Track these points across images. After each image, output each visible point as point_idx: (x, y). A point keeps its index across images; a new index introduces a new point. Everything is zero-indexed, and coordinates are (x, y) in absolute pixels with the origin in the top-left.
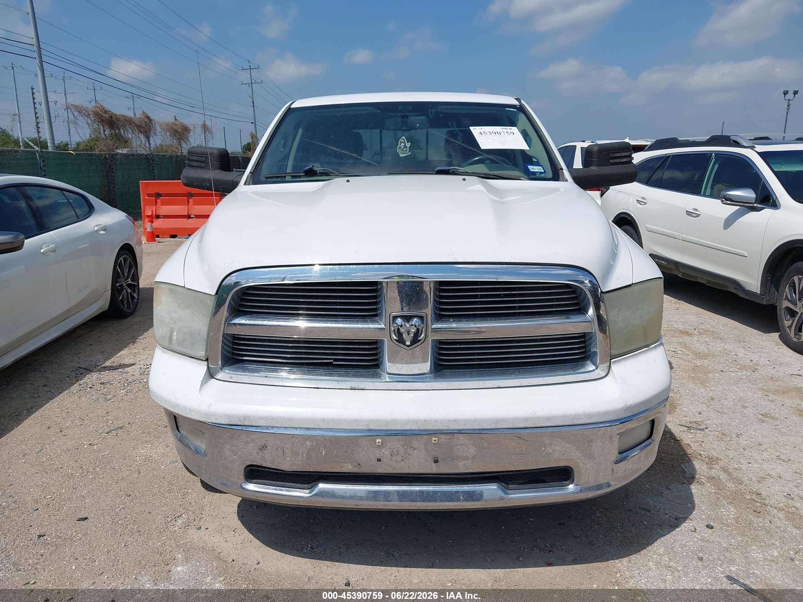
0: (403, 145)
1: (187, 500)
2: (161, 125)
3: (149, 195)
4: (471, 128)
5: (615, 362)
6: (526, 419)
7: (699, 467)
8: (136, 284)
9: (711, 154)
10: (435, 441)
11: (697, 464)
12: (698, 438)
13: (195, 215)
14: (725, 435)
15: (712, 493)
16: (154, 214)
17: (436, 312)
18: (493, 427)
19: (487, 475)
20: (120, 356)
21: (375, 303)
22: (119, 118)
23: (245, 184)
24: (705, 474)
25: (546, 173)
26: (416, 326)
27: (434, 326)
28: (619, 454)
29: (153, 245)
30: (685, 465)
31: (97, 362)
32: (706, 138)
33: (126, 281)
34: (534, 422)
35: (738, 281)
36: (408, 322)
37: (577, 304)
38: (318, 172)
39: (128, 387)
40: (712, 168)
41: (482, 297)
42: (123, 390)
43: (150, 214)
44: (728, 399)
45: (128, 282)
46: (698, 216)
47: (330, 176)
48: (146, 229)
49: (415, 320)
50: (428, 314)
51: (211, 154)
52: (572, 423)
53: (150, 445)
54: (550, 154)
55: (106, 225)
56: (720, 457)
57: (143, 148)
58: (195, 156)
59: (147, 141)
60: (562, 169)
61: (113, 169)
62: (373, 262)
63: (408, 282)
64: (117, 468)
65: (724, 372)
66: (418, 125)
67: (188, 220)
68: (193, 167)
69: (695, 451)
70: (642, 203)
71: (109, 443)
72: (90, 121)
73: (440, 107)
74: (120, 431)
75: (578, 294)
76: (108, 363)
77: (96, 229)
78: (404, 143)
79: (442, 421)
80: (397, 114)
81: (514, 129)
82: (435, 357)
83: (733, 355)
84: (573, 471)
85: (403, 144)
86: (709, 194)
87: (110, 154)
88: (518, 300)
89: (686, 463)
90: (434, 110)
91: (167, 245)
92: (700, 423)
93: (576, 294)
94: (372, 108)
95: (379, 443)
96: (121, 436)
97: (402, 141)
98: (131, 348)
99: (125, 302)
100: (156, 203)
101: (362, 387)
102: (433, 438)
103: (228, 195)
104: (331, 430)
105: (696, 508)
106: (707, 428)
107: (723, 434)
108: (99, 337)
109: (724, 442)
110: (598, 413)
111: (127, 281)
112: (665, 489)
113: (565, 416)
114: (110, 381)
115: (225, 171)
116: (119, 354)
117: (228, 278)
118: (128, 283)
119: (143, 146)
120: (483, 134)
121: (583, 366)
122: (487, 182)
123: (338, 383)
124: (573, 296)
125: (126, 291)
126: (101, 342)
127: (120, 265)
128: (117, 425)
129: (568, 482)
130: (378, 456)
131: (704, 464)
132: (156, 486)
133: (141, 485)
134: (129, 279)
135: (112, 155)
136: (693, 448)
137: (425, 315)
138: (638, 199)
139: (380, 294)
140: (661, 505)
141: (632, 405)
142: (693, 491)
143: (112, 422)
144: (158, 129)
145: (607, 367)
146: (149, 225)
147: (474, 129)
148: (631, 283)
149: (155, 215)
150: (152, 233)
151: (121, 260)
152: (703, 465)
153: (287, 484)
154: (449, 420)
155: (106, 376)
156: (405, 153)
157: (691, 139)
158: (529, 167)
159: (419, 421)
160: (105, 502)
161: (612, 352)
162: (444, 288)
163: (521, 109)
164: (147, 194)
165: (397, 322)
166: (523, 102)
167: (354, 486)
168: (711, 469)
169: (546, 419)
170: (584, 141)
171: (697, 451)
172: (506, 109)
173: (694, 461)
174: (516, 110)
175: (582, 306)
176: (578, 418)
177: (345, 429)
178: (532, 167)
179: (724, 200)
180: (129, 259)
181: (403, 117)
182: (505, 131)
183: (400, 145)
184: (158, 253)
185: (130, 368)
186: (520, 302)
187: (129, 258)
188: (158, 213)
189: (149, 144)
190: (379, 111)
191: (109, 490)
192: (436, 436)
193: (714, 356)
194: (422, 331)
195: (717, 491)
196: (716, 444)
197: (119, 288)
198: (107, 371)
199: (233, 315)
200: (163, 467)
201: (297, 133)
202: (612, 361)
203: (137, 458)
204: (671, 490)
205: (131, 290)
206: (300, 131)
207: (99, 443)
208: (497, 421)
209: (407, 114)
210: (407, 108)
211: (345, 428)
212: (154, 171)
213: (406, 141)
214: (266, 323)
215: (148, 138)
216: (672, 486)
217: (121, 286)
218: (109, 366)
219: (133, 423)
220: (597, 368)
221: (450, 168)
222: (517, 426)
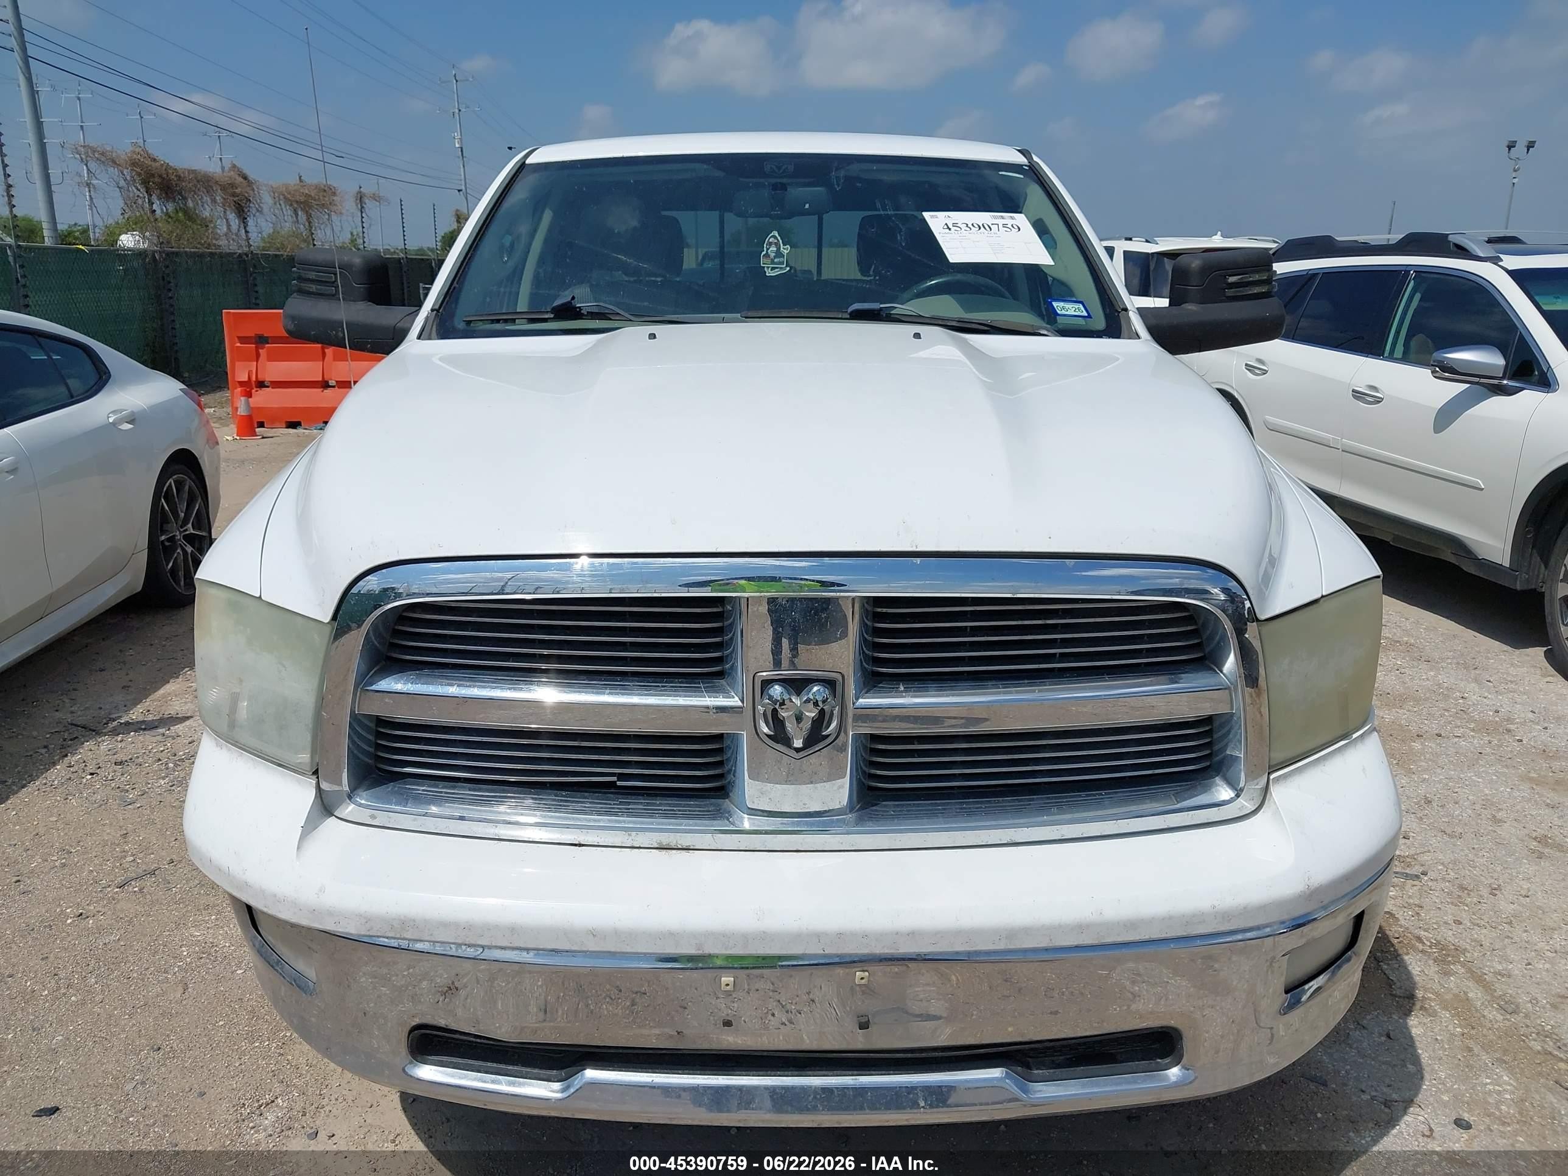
0: (775, 249)
1: (290, 1058)
2: (273, 191)
3: (243, 340)
4: (926, 215)
5: (1277, 779)
6: (1081, 927)
7: (1419, 969)
8: (204, 534)
9: (1407, 272)
10: (862, 978)
11: (1415, 964)
12: (1410, 897)
13: (337, 381)
14: (1466, 889)
15: (1456, 1036)
16: (254, 378)
17: (866, 666)
18: (1001, 946)
19: (982, 1051)
20: (164, 696)
21: (719, 646)
22: (182, 175)
23: (419, 338)
24: (1436, 987)
25: (1091, 318)
26: (816, 704)
27: (862, 701)
28: (1287, 992)
29: (251, 442)
30: (1388, 964)
31: (113, 711)
32: (1396, 237)
33: (182, 530)
34: (1098, 933)
35: (1462, 539)
36: (798, 694)
37: (1198, 647)
38: (584, 312)
39: (174, 771)
40: (1408, 304)
41: (975, 631)
42: (163, 778)
43: (245, 379)
44: (1461, 802)
45: (186, 530)
46: (1378, 401)
47: (611, 319)
48: (237, 409)
49: (815, 689)
50: (846, 677)
51: (345, 267)
52: (1185, 934)
53: (213, 917)
54: (1100, 275)
55: (135, 410)
56: (1464, 945)
57: (233, 240)
58: (314, 270)
59: (242, 226)
60: (1126, 310)
61: (169, 282)
62: (714, 550)
63: (801, 599)
64: (135, 975)
65: (1444, 737)
66: (807, 206)
67: (323, 391)
68: (309, 293)
69: (1407, 928)
70: (1258, 372)
71: (122, 911)
72: (122, 183)
73: (854, 169)
74: (149, 881)
75: (1201, 622)
76: (136, 714)
77: (111, 420)
78: (777, 245)
79: (881, 936)
80: (762, 180)
81: (1020, 219)
82: (861, 768)
83: (1456, 699)
84: (1182, 1039)
85: (773, 248)
86: (1400, 356)
87: (164, 252)
88: (1061, 639)
89: (1391, 960)
90: (842, 173)
91: (279, 444)
92: (1408, 860)
93: (1196, 623)
94: (705, 166)
95: (727, 985)
96: (150, 894)
97: (771, 240)
98: (189, 678)
99: (181, 574)
100: (258, 356)
101: (685, 845)
102: (858, 973)
103: (384, 357)
104: (612, 955)
105: (1427, 1076)
106: (1425, 874)
107: (1462, 888)
108: (121, 651)
109: (1466, 908)
110: (1245, 908)
111: (185, 528)
112: (1352, 1027)
113: (1171, 918)
114: (138, 757)
115: (377, 305)
116: (161, 691)
117: (361, 583)
118: (187, 532)
119: (234, 237)
120: (953, 229)
121: (1207, 789)
122: (965, 341)
123: (630, 835)
124: (1189, 628)
125: (184, 550)
126: (124, 663)
127: (168, 496)
128: (144, 867)
129: (1167, 1060)
130: (725, 1013)
131: (1431, 962)
132: (221, 1023)
133: (187, 1020)
134: (190, 525)
135: (168, 254)
136: (1402, 922)
137: (840, 679)
138: (1249, 363)
139: (730, 624)
140: (1349, 1067)
141: (1321, 885)
142: (1415, 1031)
143: (132, 858)
144: (267, 199)
145: (1259, 792)
146: (243, 402)
147: (932, 217)
148: (1320, 596)
149: (255, 382)
150: (249, 418)
151: (170, 483)
152: (1430, 966)
153: (510, 1067)
154: (897, 933)
155: (132, 744)
156: (777, 268)
157: (1361, 238)
158: (1055, 304)
159: (826, 934)
160: (102, 1065)
161: (1273, 755)
162: (884, 610)
163: (1034, 173)
164: (238, 337)
165: (771, 692)
166: (1035, 158)
167: (667, 1077)
168: (1447, 974)
169: (1125, 925)
170: (1130, 239)
171: (1411, 928)
172: (1000, 173)
173: (1408, 954)
174: (1022, 176)
175: (1207, 650)
176: (1200, 922)
177: (645, 954)
178: (1062, 304)
179: (1437, 369)
180: (188, 483)
181: (775, 187)
182: (1001, 222)
183: (768, 249)
184: (260, 462)
185: (183, 725)
186: (1065, 643)
187: (188, 480)
188: (260, 378)
189: (247, 232)
190: (719, 174)
191: (113, 1035)
192: (865, 968)
193: (1417, 701)
194: (832, 714)
195: (1466, 1031)
196: (1449, 911)
197: (167, 544)
198: (132, 733)
199: (375, 669)
200: (239, 972)
201: (540, 219)
202: (1272, 777)
203: (184, 949)
204: (1366, 1029)
205: (193, 547)
206: (547, 216)
207: (99, 912)
208: (1012, 933)
209: (784, 181)
210: (784, 168)
211: (644, 951)
212: (256, 289)
213: (781, 241)
214: (453, 690)
215: (244, 220)
216: (1368, 1017)
217: (172, 539)
218: (137, 722)
219: (180, 861)
220: (1238, 796)
221: (882, 306)
222: (1057, 944)
